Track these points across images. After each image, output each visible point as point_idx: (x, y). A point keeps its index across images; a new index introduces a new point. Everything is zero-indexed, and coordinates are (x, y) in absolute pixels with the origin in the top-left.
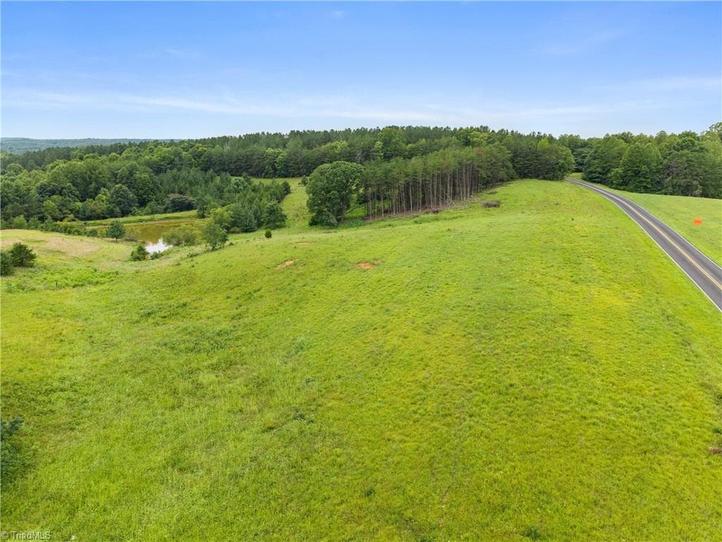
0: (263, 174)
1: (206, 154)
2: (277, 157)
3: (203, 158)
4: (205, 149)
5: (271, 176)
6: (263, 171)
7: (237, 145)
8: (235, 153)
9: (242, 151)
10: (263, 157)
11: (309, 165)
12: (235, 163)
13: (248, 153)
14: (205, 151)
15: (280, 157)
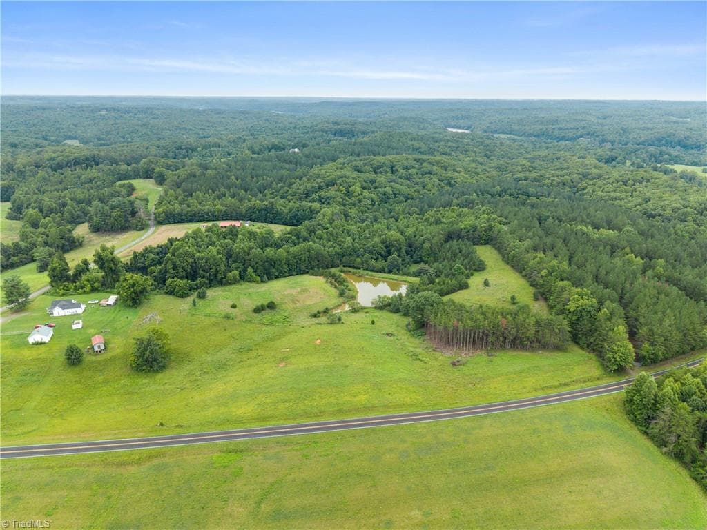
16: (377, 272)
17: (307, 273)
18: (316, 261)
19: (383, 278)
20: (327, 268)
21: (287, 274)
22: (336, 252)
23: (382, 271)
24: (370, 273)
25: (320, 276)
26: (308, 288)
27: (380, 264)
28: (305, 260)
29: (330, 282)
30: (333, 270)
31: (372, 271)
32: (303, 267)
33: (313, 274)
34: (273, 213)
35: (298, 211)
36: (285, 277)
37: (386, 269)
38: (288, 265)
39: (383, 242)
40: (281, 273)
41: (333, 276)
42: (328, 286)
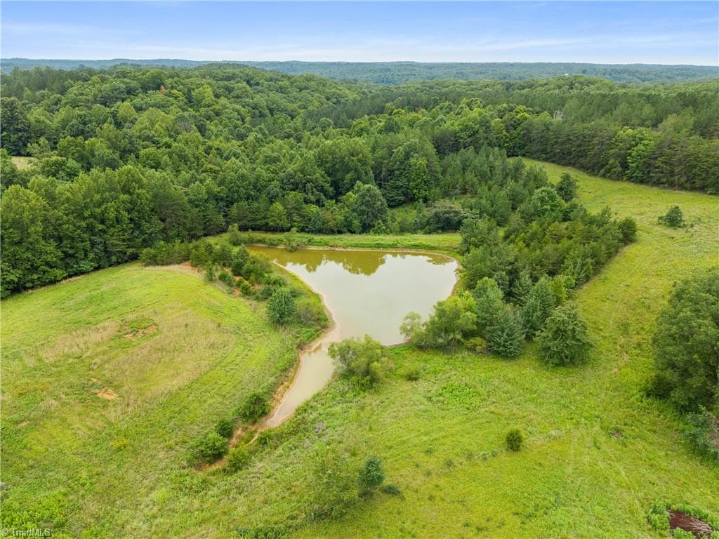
0: (602, 171)
1: (524, 125)
2: (637, 145)
3: (519, 129)
4: (526, 115)
5: (614, 176)
6: (603, 166)
7: (574, 115)
8: (567, 128)
9: (579, 127)
10: (611, 141)
11: (696, 171)
12: (563, 143)
13: (586, 132)
14: (526, 119)
15: (641, 147)
16: (332, 232)
17: (134, 258)
18: (155, 219)
19: (357, 246)
20: (195, 237)
21: (59, 272)
22: (209, 192)
23: (346, 228)
24: (317, 238)
25: (179, 263)
26: (147, 313)
27: (334, 213)
28: (118, 221)
29: (223, 278)
30: (217, 242)
31: (320, 231)
32: (115, 240)
33: (154, 261)
34: (19, 130)
35: (85, 124)
36: (53, 282)
37: (356, 223)
38: (60, 239)
39: (321, 161)
40: (34, 269)
41: (222, 258)
42: (217, 293)
